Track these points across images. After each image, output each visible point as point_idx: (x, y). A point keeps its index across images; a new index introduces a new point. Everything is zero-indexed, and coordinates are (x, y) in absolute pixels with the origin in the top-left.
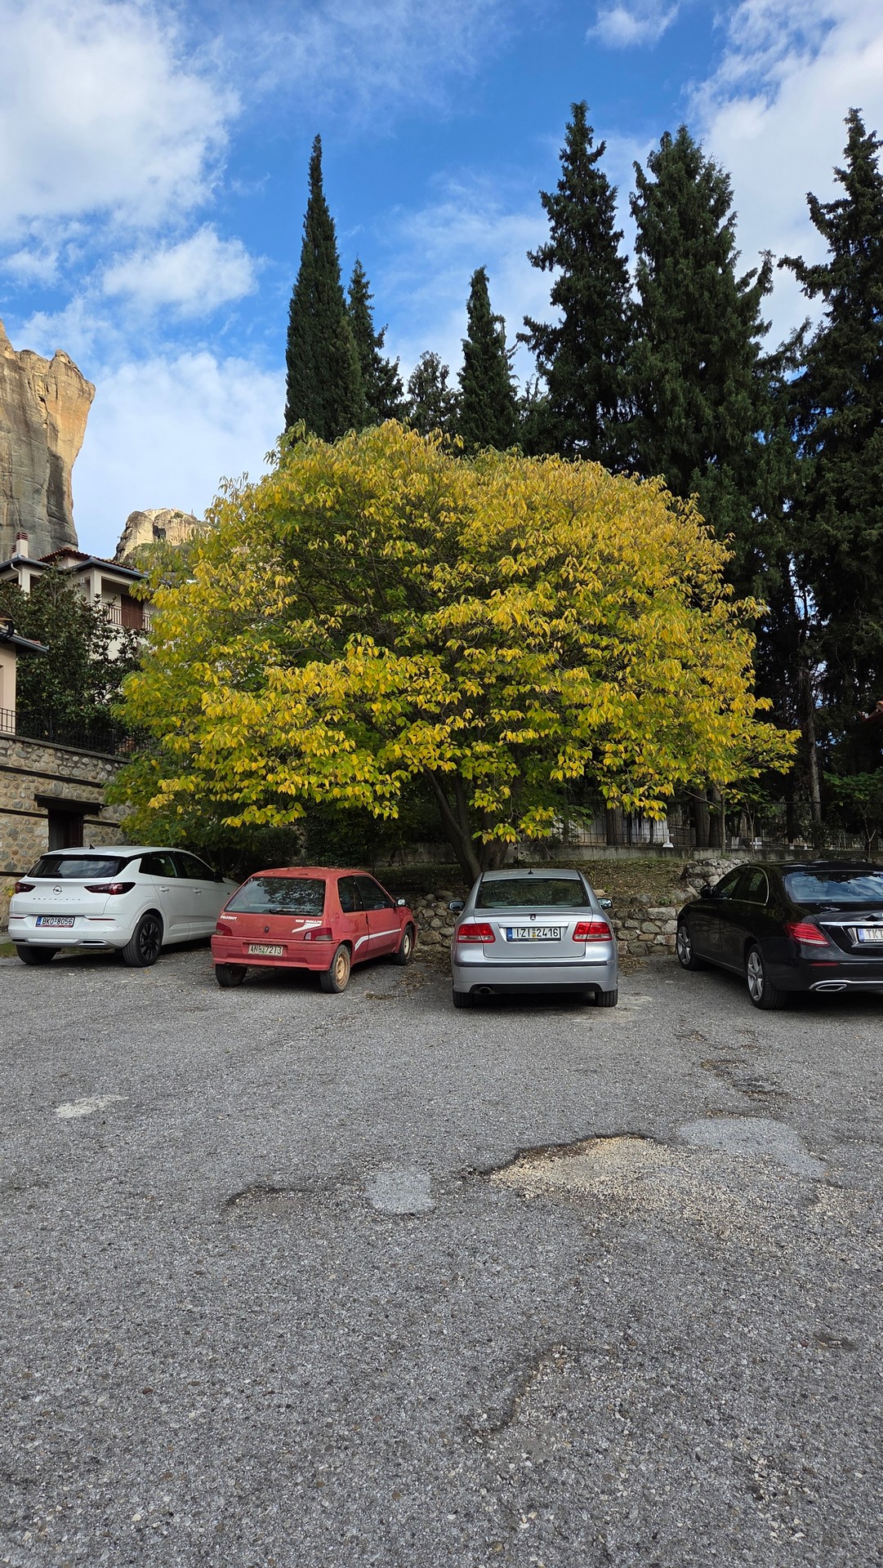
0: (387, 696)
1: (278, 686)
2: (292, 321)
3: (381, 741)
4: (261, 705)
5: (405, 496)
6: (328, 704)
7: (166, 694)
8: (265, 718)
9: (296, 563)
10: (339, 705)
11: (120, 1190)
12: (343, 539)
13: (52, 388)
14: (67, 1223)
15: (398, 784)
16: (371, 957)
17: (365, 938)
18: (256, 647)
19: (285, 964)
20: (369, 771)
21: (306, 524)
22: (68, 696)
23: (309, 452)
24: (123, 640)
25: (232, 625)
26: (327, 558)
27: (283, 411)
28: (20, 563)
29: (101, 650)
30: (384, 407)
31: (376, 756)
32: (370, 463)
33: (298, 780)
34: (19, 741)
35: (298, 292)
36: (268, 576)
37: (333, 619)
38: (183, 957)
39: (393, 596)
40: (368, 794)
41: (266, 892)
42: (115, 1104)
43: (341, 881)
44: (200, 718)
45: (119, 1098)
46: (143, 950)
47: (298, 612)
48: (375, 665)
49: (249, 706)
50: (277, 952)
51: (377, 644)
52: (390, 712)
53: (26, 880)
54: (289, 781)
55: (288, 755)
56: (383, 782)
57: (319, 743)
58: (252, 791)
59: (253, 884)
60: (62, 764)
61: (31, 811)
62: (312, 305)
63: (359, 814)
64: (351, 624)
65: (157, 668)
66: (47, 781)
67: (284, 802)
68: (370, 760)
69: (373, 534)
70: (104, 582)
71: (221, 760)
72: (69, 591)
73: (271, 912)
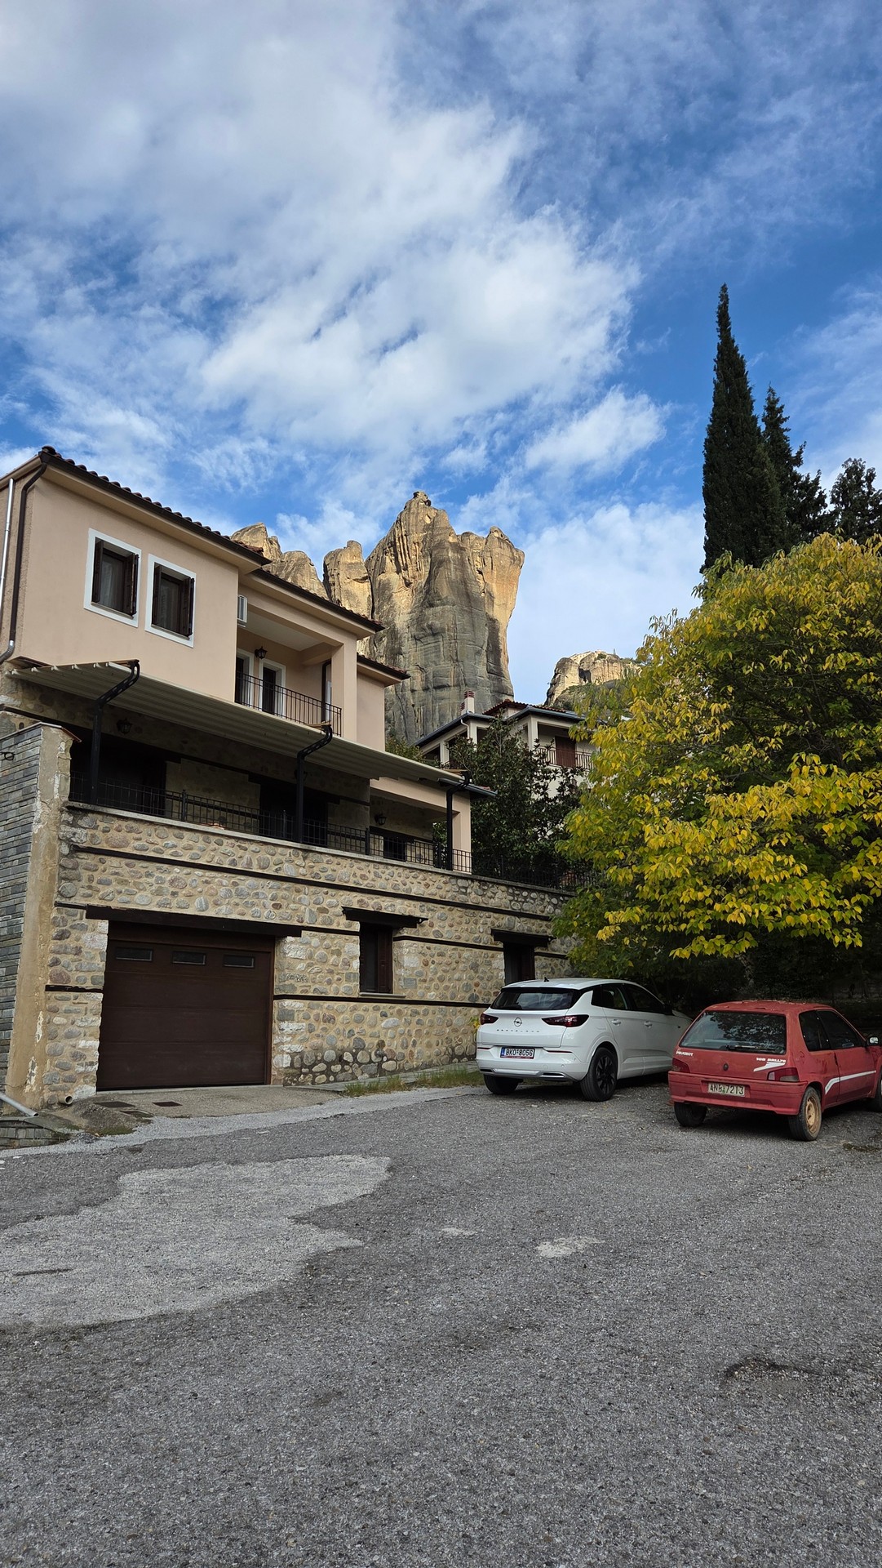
0: (839, 815)
1: (721, 813)
2: (707, 459)
3: (834, 862)
4: (705, 834)
5: (844, 607)
6: (773, 828)
7: (608, 829)
8: (710, 847)
9: (730, 689)
10: (786, 828)
11: (611, 1343)
12: (779, 659)
13: (488, 561)
14: (564, 1374)
15: (859, 910)
16: (844, 1102)
17: (835, 1080)
18: (695, 776)
19: (749, 1106)
20: (825, 896)
21: (739, 650)
22: (515, 835)
23: (739, 580)
24: (561, 779)
25: (669, 757)
26: (761, 679)
27: (702, 543)
28: (468, 718)
29: (542, 790)
30: (807, 522)
31: (830, 879)
32: (803, 580)
33: (747, 908)
34: (477, 880)
35: (712, 431)
36: (703, 705)
37: (773, 740)
38: (639, 1092)
39: (837, 710)
40: (826, 921)
41: (720, 1027)
42: (593, 1247)
43: (803, 1016)
44: (641, 849)
45: (596, 1241)
46: (600, 1084)
47: (734, 737)
48: (824, 784)
49: (691, 834)
50: (739, 1092)
51: (823, 762)
52: (844, 831)
53: (490, 1011)
54: (738, 910)
55: (735, 882)
56: (841, 908)
57: (768, 869)
58: (699, 921)
59: (706, 1019)
60: (513, 900)
61: (489, 945)
62: (726, 441)
63: (816, 943)
64: (793, 744)
65: (597, 803)
66: (502, 916)
67: (732, 932)
68: (824, 884)
69: (812, 650)
70: (540, 726)
71: (665, 891)
72: (512, 738)
73: (729, 1048)
